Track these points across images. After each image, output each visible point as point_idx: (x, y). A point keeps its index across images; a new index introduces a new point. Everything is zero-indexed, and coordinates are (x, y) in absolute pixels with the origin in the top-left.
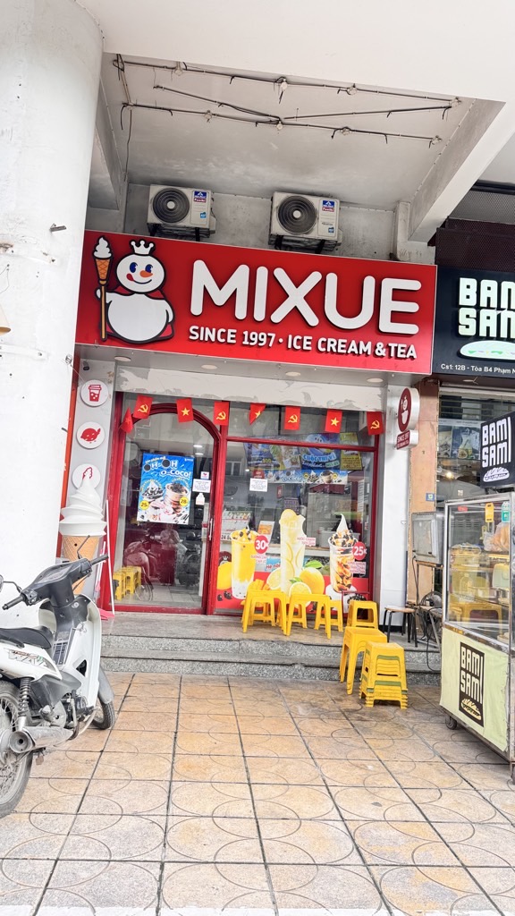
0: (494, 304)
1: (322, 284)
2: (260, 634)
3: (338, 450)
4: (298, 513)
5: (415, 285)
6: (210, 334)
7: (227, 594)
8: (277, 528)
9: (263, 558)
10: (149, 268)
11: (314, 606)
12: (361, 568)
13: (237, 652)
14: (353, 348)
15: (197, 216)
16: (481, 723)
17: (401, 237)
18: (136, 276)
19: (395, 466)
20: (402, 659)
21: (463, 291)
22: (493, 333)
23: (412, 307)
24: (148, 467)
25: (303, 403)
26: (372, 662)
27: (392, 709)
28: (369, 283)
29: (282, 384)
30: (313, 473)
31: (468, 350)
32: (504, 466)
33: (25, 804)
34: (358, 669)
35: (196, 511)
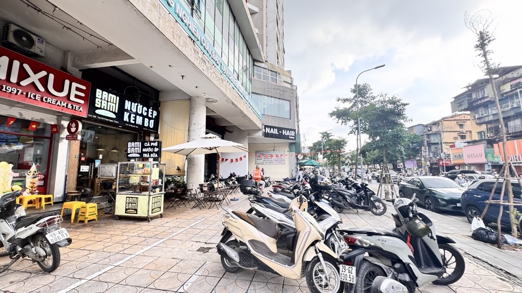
1: (47, 77)
5: (84, 88)
14: (59, 103)
16: (136, 213)
17: (69, 64)
20: (96, 207)
21: (98, 93)
23: (83, 95)
25: (18, 117)
28: (67, 82)
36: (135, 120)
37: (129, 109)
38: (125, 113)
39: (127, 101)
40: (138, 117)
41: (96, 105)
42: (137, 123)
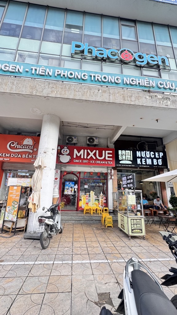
0: (125, 154)
1: (96, 152)
2: (87, 215)
3: (100, 180)
4: (93, 191)
5: (111, 152)
6: (77, 161)
7: (81, 207)
8: (90, 195)
9: (87, 200)
10: (67, 150)
11: (97, 209)
12: (105, 201)
13: (83, 218)
14: (101, 162)
15: (75, 141)
16: (124, 229)
17: (109, 143)
18: (64, 152)
19: (110, 183)
20: (112, 218)
21: (119, 153)
22: (125, 159)
23: (111, 155)
24: (66, 184)
25: (94, 172)
26: (107, 219)
27: (110, 228)
28: (104, 152)
29: (90, 168)
30: (96, 183)
31: (121, 162)
32: (126, 184)
33: (50, 246)
34: (104, 221)
35: (75, 192)
36: (146, 162)
37: (140, 156)
38: (138, 159)
39: (137, 152)
40: (147, 160)
41: (120, 159)
42: (147, 164)
